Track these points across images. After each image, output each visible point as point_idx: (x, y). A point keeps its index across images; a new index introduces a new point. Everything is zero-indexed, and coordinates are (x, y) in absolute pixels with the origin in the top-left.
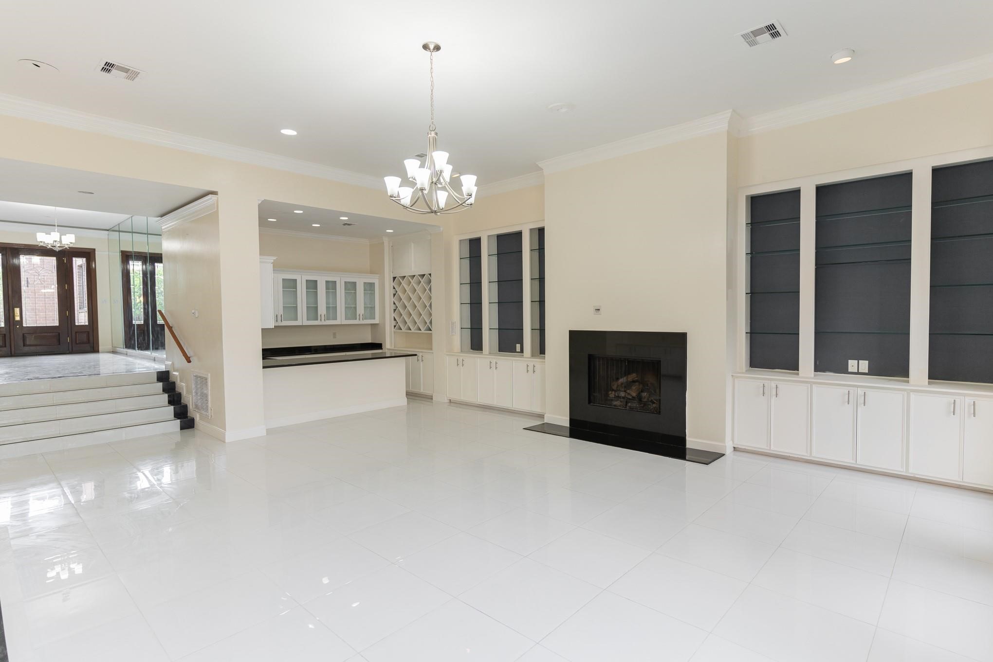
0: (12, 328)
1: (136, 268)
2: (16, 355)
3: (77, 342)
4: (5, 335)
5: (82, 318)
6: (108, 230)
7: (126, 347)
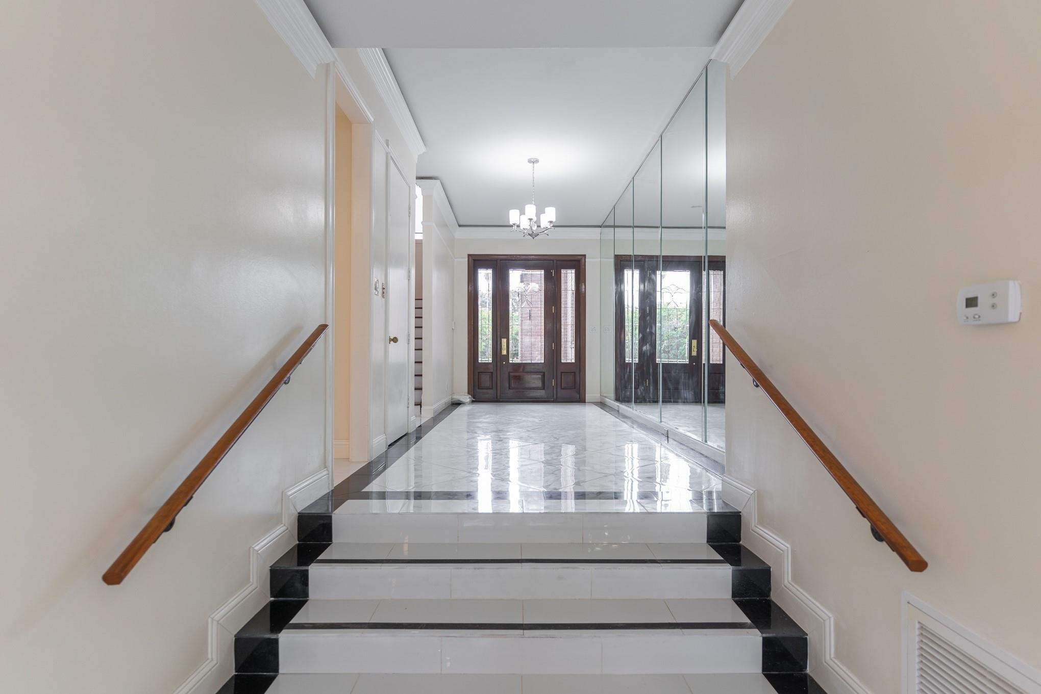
0: (499, 364)
1: (632, 279)
2: (501, 400)
3: (563, 387)
4: (492, 373)
5: (569, 355)
6: (600, 227)
7: (618, 399)
